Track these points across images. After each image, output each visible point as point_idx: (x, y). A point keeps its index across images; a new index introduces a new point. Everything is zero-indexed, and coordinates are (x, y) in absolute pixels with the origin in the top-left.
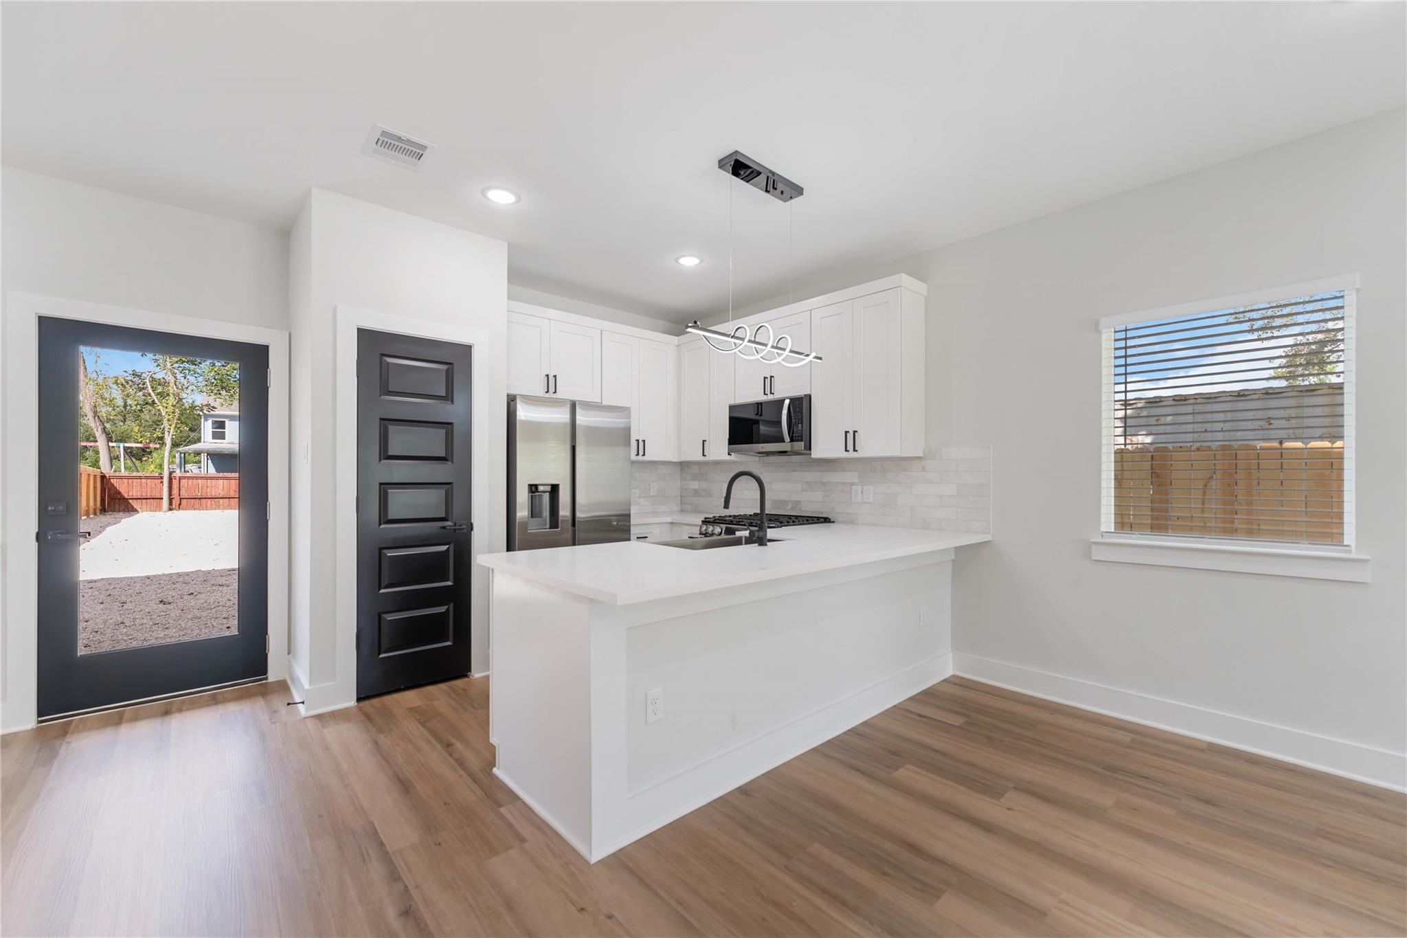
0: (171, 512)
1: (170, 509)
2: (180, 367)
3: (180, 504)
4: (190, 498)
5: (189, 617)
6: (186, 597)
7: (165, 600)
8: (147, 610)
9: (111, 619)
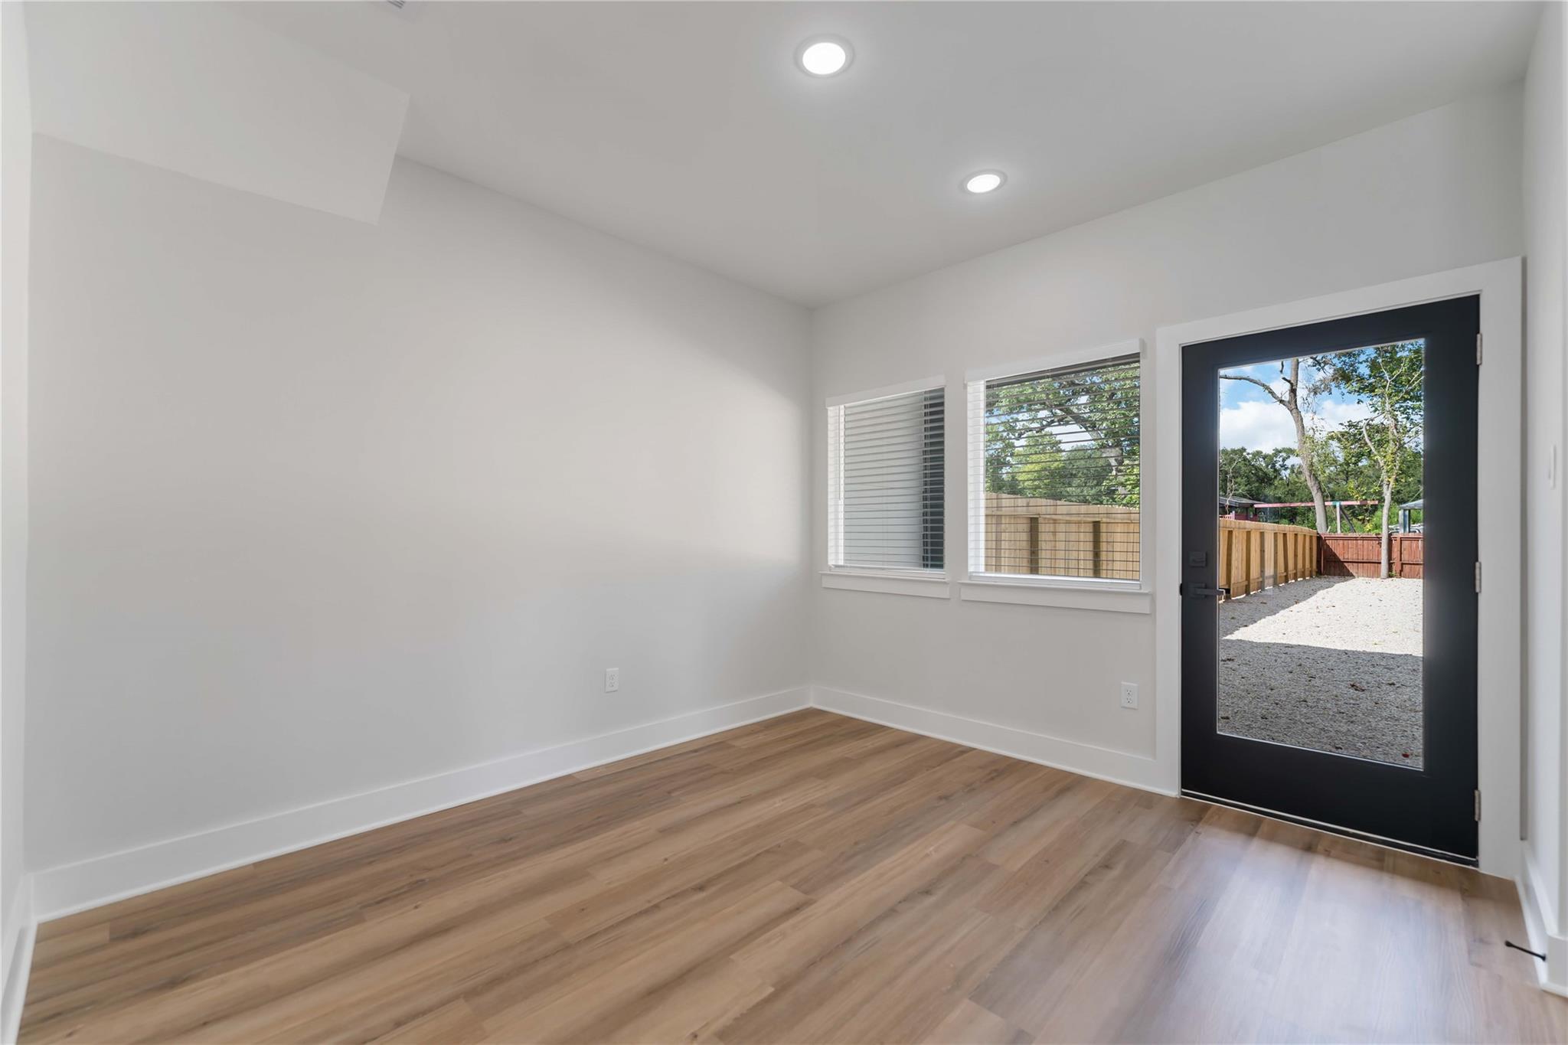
0: (1391, 579)
1: (1390, 576)
2: (1402, 406)
3: (1401, 571)
4: (1414, 564)
5: (1384, 714)
6: (1384, 687)
7: (1358, 685)
8: (1335, 693)
9: (1295, 693)
